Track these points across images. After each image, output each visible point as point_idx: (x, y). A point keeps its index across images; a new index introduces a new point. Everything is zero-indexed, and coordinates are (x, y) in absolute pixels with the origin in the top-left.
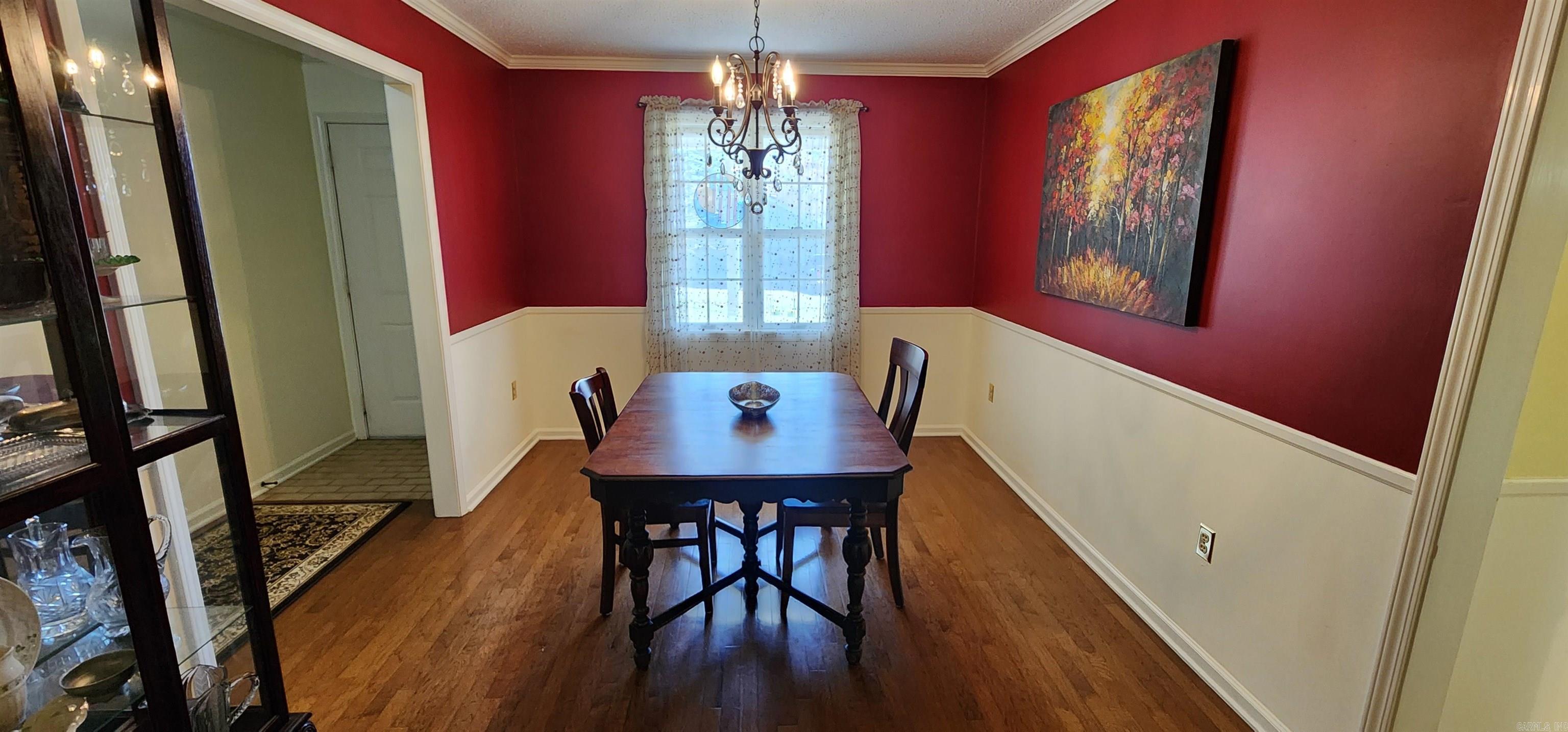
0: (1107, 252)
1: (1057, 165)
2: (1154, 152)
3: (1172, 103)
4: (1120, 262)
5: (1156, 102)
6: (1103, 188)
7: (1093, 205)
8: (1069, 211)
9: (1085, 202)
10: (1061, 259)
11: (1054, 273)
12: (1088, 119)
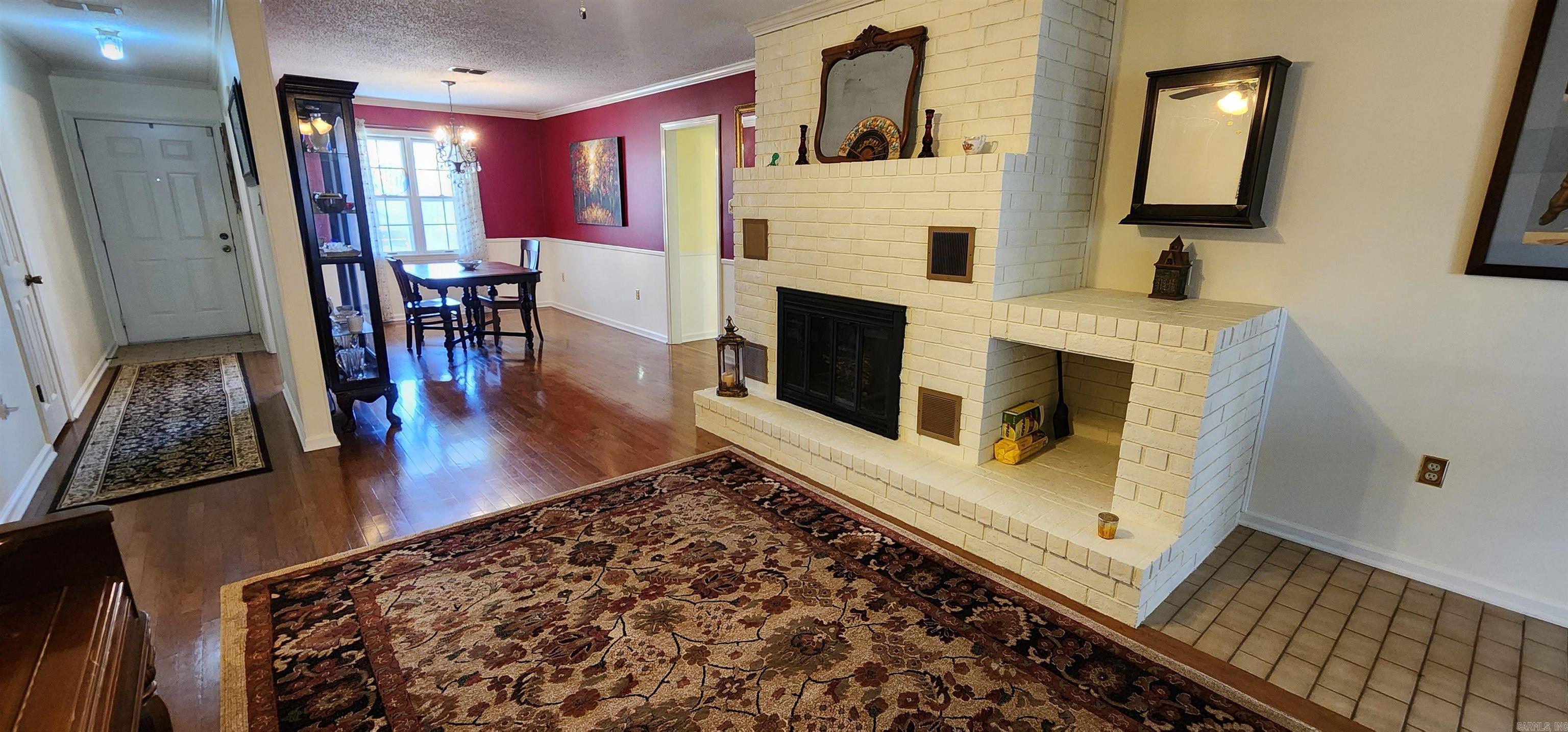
0: (598, 204)
1: (576, 169)
2: (606, 169)
3: (608, 152)
4: (602, 207)
5: (604, 151)
6: (593, 180)
7: (591, 186)
8: (584, 188)
9: (588, 185)
10: (583, 208)
11: (582, 214)
12: (584, 153)
